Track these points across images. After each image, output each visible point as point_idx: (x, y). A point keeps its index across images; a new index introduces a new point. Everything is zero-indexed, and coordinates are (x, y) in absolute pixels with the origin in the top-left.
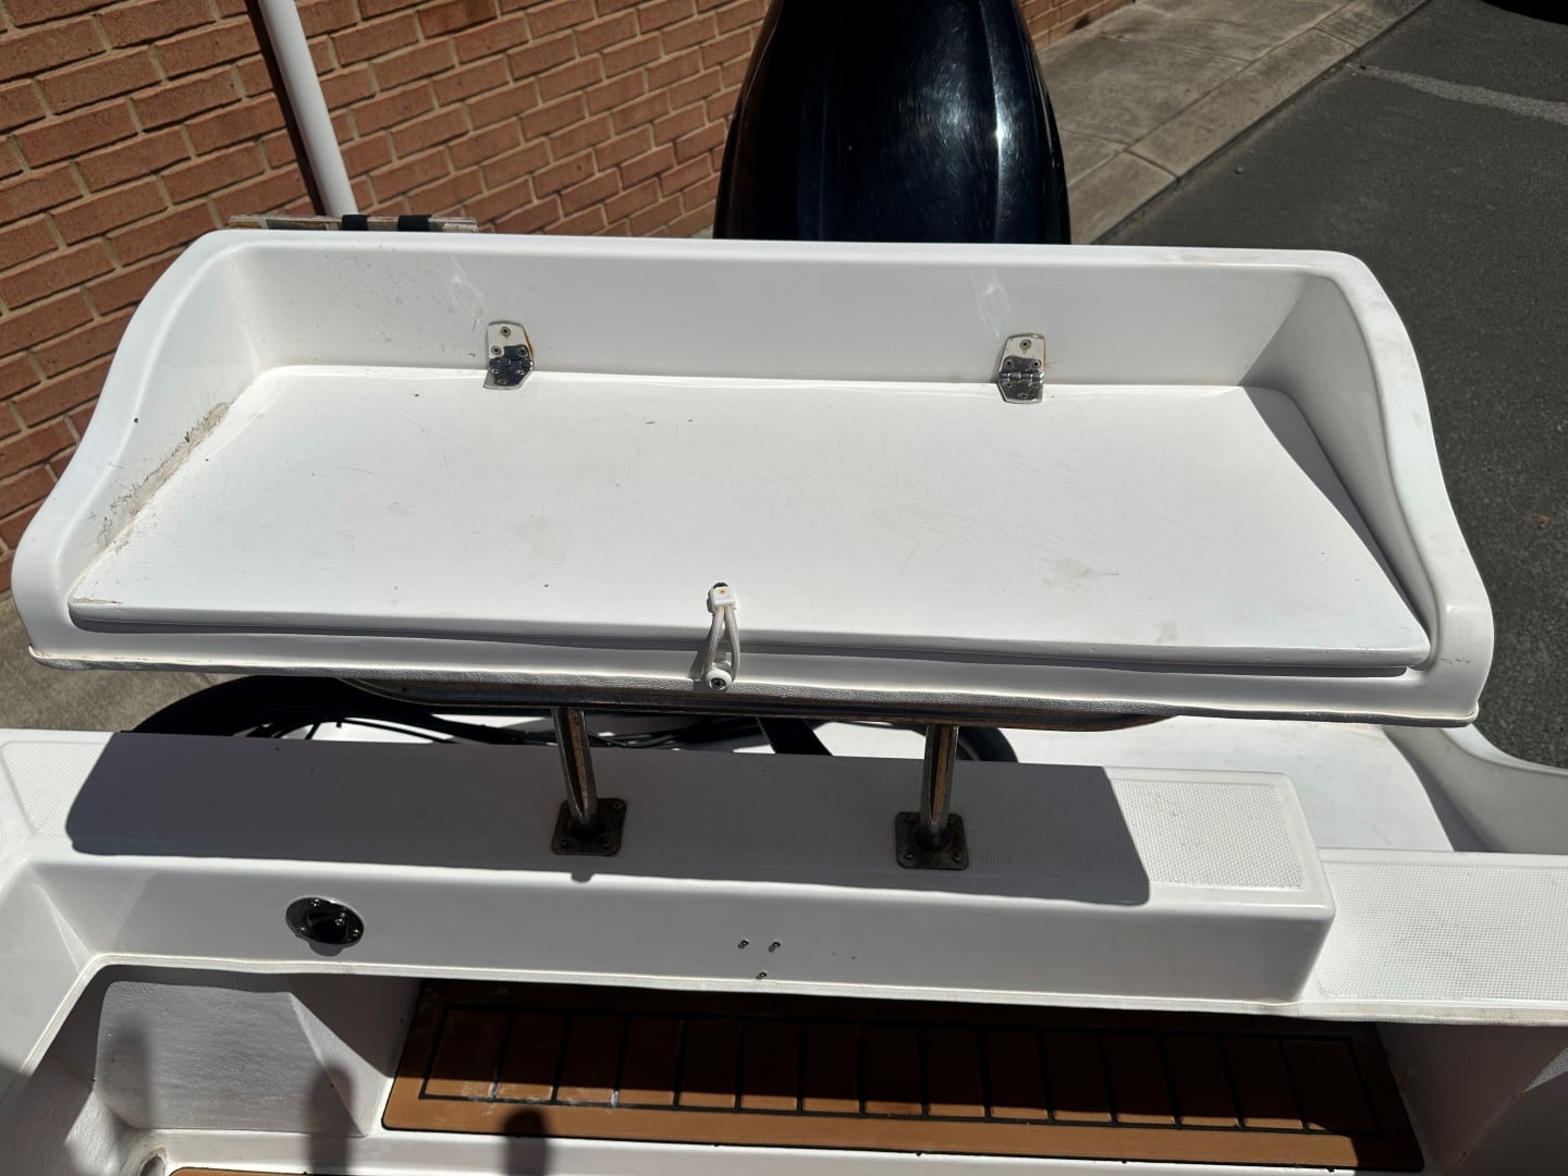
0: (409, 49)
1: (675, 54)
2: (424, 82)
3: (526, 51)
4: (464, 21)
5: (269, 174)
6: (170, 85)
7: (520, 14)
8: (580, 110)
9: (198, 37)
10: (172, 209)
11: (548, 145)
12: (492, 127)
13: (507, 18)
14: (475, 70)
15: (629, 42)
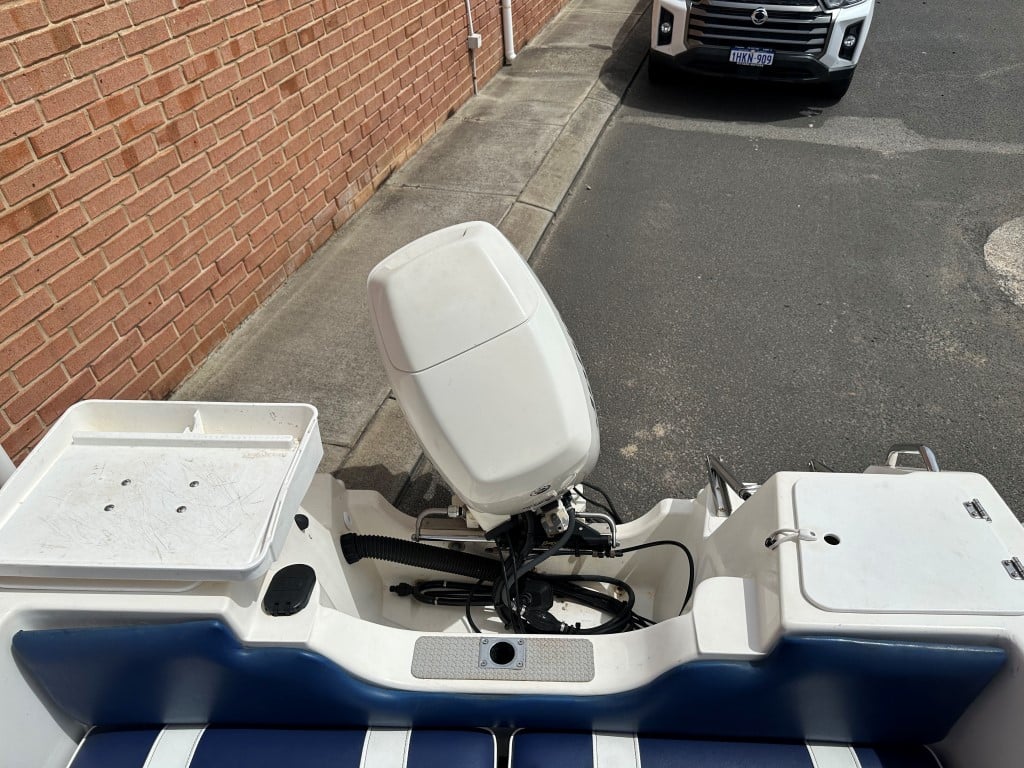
1: (203, 201)
3: (87, 231)
4: (31, 223)
7: (76, 204)
8: (141, 262)
11: (121, 294)
12: (73, 295)
13: (66, 210)
14: (48, 257)
15: (168, 202)
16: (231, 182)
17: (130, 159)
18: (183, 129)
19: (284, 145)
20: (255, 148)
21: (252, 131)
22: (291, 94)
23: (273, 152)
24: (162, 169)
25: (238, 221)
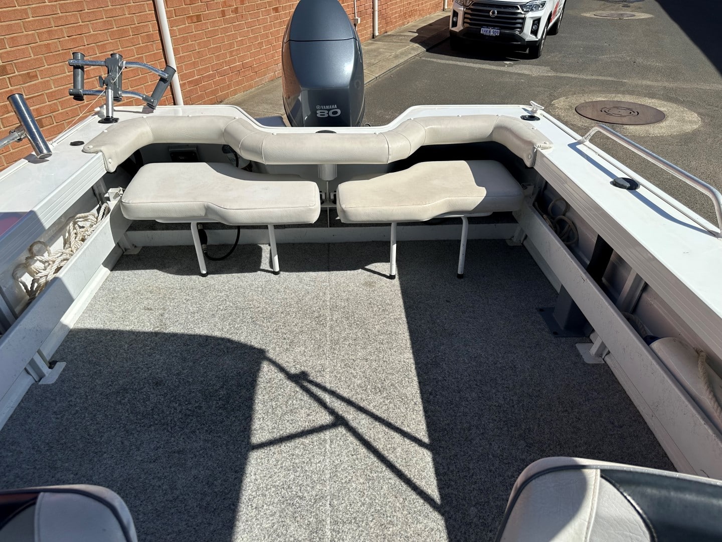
0: (185, 26)
1: (241, 38)
2: (187, 35)
3: (209, 31)
4: (196, 21)
5: (156, 51)
6: (138, 25)
7: (207, 21)
8: (221, 49)
9: (144, 15)
10: (136, 56)
12: (202, 49)
13: (205, 21)
14: (198, 34)
15: (231, 33)
16: (251, 36)
17: (223, 13)
18: (239, 10)
19: (271, 31)
20: (261, 27)
21: (261, 21)
22: (276, 13)
23: (267, 32)
24: (231, 21)
25: (251, 51)
